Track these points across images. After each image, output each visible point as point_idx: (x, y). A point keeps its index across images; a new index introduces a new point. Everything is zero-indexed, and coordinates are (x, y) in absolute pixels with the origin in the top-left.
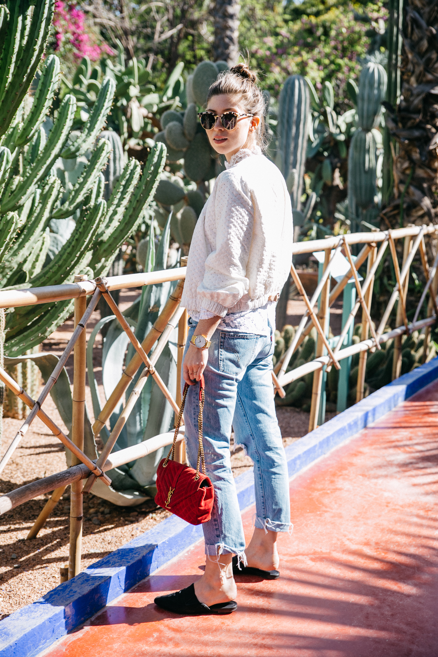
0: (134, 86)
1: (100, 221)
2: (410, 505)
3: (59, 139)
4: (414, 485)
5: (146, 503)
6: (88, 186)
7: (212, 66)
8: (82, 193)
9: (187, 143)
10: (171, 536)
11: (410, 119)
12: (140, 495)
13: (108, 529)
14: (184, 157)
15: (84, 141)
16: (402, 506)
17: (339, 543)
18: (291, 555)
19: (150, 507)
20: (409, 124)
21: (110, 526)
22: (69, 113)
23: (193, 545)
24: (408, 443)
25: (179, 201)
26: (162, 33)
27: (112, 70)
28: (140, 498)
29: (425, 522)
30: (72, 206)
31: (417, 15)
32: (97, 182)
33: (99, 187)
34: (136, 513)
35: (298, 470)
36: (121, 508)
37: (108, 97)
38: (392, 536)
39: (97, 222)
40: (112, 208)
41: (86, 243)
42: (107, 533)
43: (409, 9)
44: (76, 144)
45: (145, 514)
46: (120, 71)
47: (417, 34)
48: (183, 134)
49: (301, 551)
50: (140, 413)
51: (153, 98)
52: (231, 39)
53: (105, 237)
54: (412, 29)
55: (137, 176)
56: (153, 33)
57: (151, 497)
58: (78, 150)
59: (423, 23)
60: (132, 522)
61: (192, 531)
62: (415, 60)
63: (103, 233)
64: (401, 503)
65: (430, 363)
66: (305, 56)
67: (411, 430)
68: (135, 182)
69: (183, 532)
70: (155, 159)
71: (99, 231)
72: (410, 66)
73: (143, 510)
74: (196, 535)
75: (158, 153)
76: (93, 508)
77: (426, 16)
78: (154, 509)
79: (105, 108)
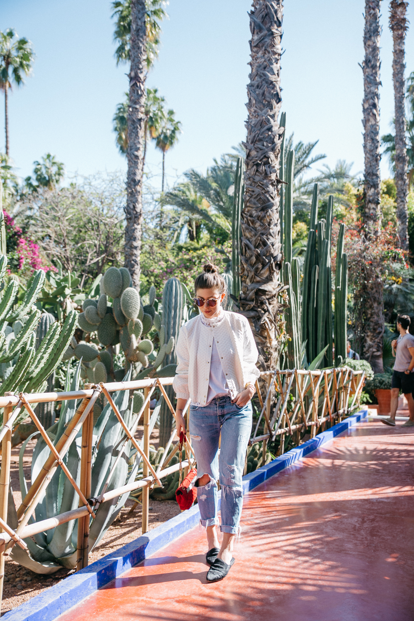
0: (69, 288)
1: (30, 362)
2: (249, 560)
3: (4, 309)
4: (253, 546)
5: (59, 570)
6: (24, 340)
7: (117, 270)
8: (19, 344)
9: (100, 320)
10: (72, 588)
11: (247, 305)
12: (54, 564)
13: (29, 592)
14: (98, 330)
15: (22, 310)
16: (244, 561)
17: (197, 589)
18: (162, 599)
19: (62, 574)
20: (247, 308)
21: (30, 590)
22: (13, 292)
23: (89, 596)
24: (250, 518)
25: (94, 358)
26: (92, 259)
27: (54, 278)
28: (54, 567)
29: (259, 571)
30: (12, 354)
31: (248, 242)
32: (30, 338)
33: (32, 341)
34: (51, 579)
35: (171, 540)
36: (40, 575)
37: (40, 281)
38: (236, 582)
39: (28, 363)
40: (40, 354)
41: (19, 378)
42: (28, 594)
43: (243, 238)
44: (16, 312)
45: (58, 580)
46: (59, 279)
47: (248, 253)
48: (97, 314)
49: (169, 596)
50: (57, 502)
51: (81, 296)
52: (136, 262)
53: (34, 375)
54: (246, 251)
55: (58, 332)
56: (86, 260)
57: (63, 566)
58: (17, 316)
59: (252, 247)
60: (47, 586)
61: (88, 585)
62: (249, 269)
63: (33, 371)
64: (243, 559)
65: (267, 465)
66: (186, 274)
67: (252, 510)
68: (57, 337)
69: (81, 585)
70: (70, 321)
71: (31, 370)
72: (246, 272)
73: (57, 576)
74: (92, 588)
75: (72, 317)
76: (19, 577)
77: (254, 243)
78: (65, 575)
79: (37, 289)
